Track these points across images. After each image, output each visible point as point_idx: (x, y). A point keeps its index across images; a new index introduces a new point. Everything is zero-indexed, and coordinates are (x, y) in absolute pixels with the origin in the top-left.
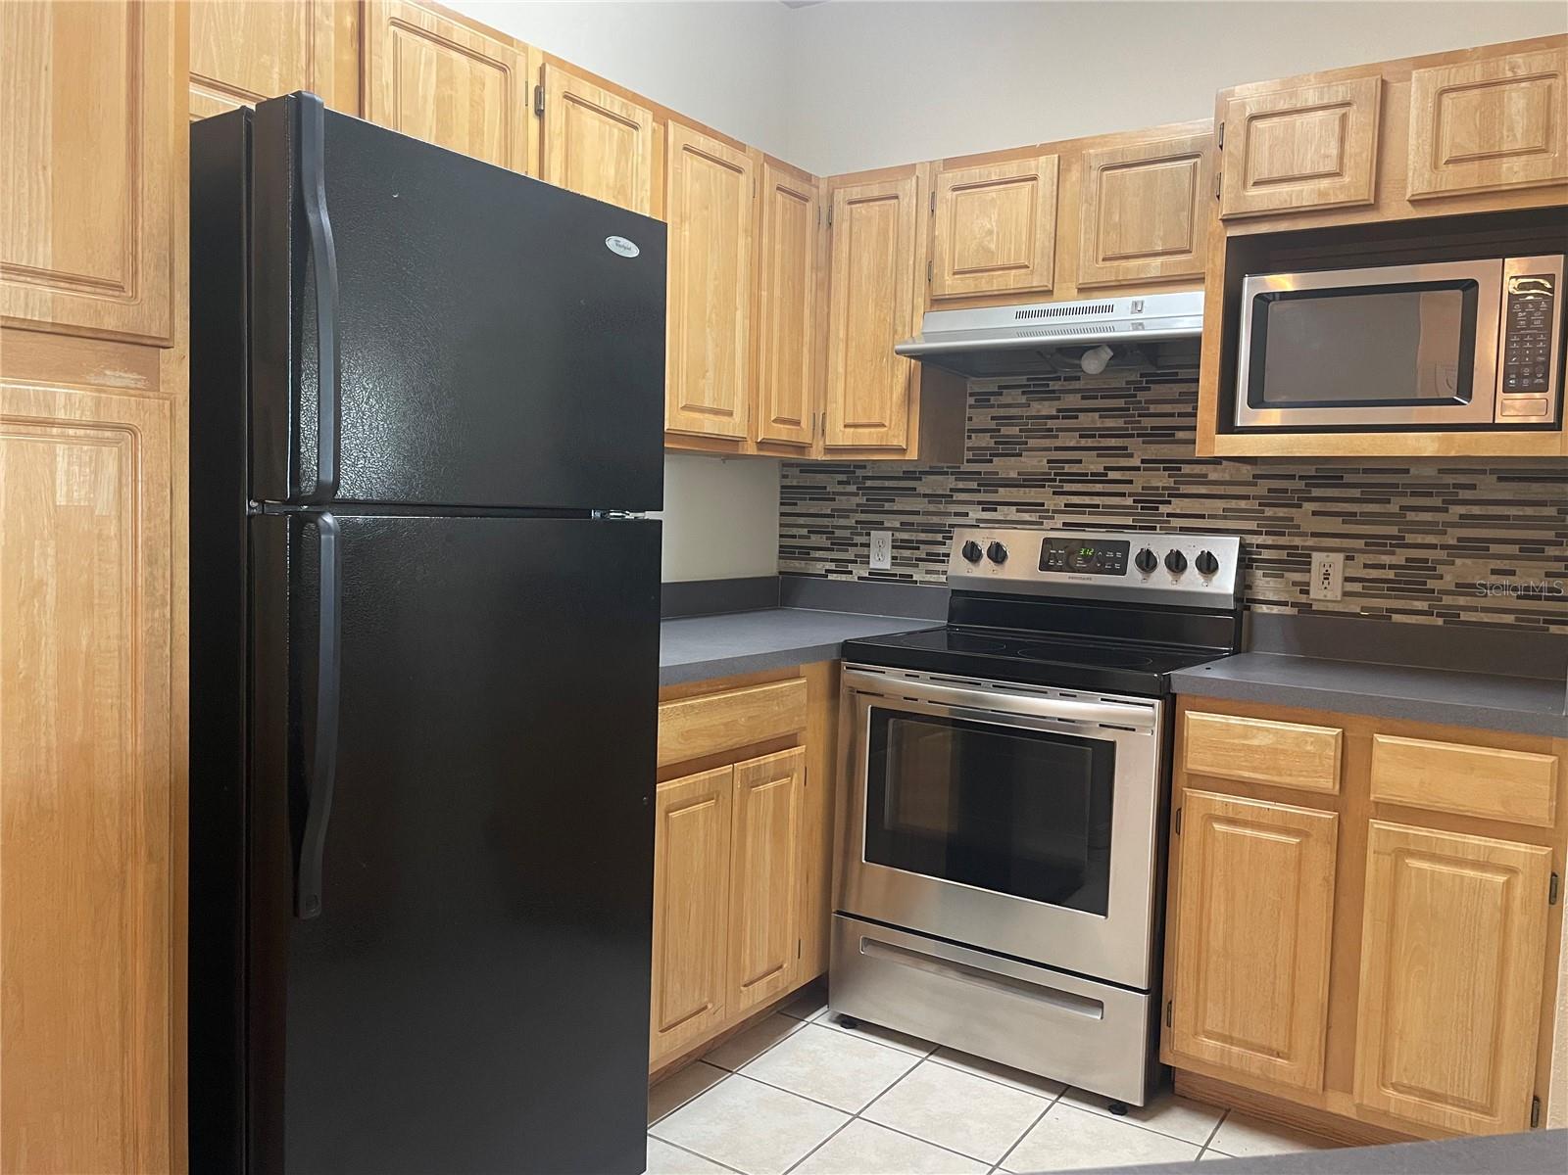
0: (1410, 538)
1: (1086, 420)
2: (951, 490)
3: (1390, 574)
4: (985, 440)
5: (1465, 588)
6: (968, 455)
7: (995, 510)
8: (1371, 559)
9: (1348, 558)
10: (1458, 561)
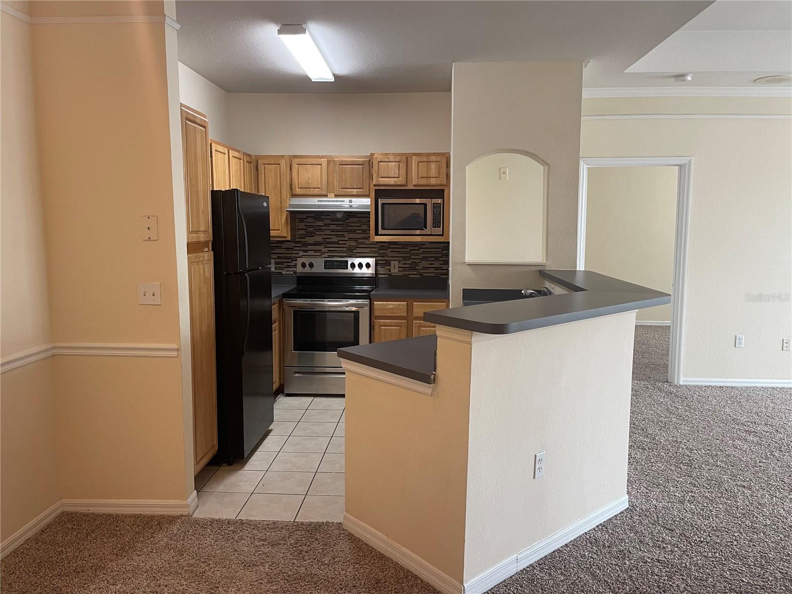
0: (412, 257)
1: (332, 227)
2: (293, 247)
3: (408, 266)
4: (303, 232)
5: (424, 268)
6: (298, 236)
7: (307, 252)
8: (403, 262)
9: (399, 262)
10: (422, 262)
